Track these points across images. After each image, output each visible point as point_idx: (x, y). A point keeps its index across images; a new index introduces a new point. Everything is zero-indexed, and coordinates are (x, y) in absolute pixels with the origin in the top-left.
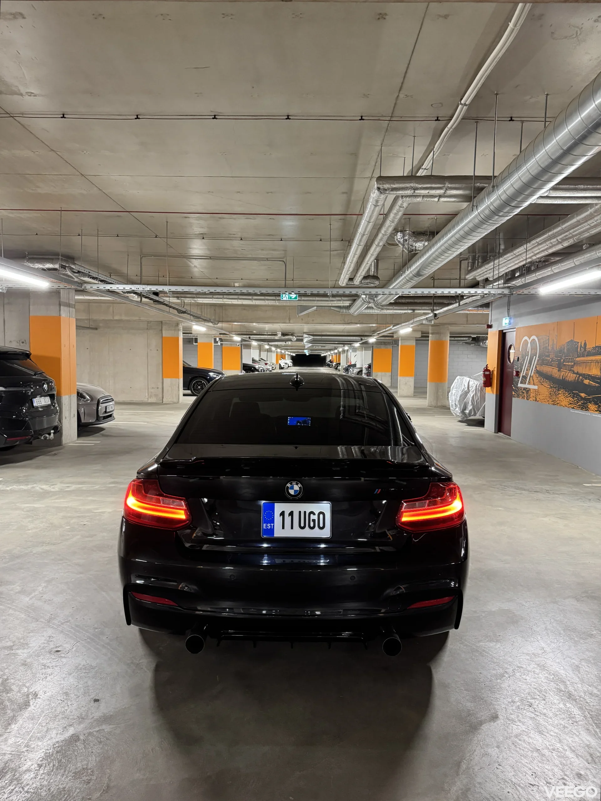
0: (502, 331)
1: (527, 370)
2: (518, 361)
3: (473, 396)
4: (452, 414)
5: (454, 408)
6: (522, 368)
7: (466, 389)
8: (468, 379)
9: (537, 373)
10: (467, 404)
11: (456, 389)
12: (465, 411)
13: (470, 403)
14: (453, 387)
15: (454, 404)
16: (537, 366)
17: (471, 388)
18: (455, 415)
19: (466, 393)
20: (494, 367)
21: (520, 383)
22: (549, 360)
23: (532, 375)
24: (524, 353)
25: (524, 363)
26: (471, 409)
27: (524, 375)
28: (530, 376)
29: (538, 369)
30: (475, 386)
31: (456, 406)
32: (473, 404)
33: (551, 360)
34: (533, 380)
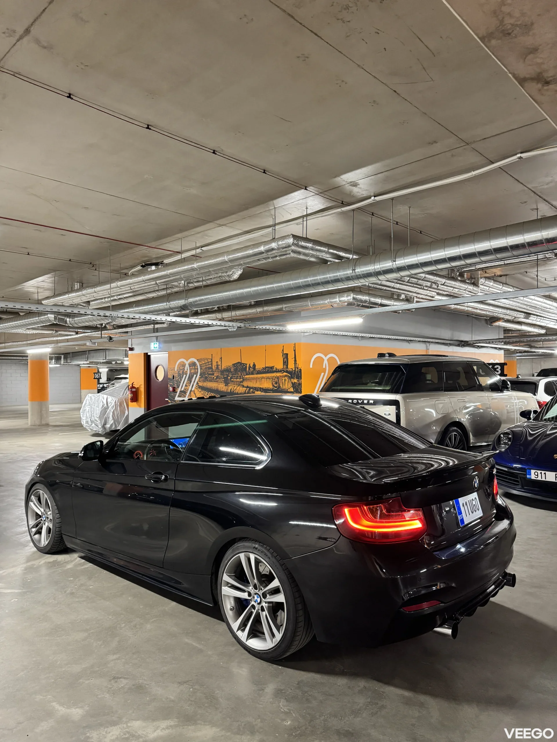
0: (147, 353)
1: (186, 386)
2: (173, 379)
3: (114, 411)
4: (85, 429)
5: (90, 423)
6: (180, 385)
7: (105, 405)
8: (105, 396)
9: (199, 388)
10: (108, 419)
11: (89, 406)
12: (105, 426)
13: (111, 418)
14: (86, 404)
15: (90, 420)
16: (199, 382)
17: (110, 404)
18: (90, 431)
19: (106, 408)
20: (140, 384)
21: (178, 397)
22: (213, 378)
23: (193, 390)
24: (181, 372)
25: (181, 380)
26: (112, 423)
27: (182, 390)
28: (191, 391)
29: (200, 384)
30: (114, 402)
31: (91, 422)
32: (113, 419)
33: (215, 377)
34: (195, 394)
